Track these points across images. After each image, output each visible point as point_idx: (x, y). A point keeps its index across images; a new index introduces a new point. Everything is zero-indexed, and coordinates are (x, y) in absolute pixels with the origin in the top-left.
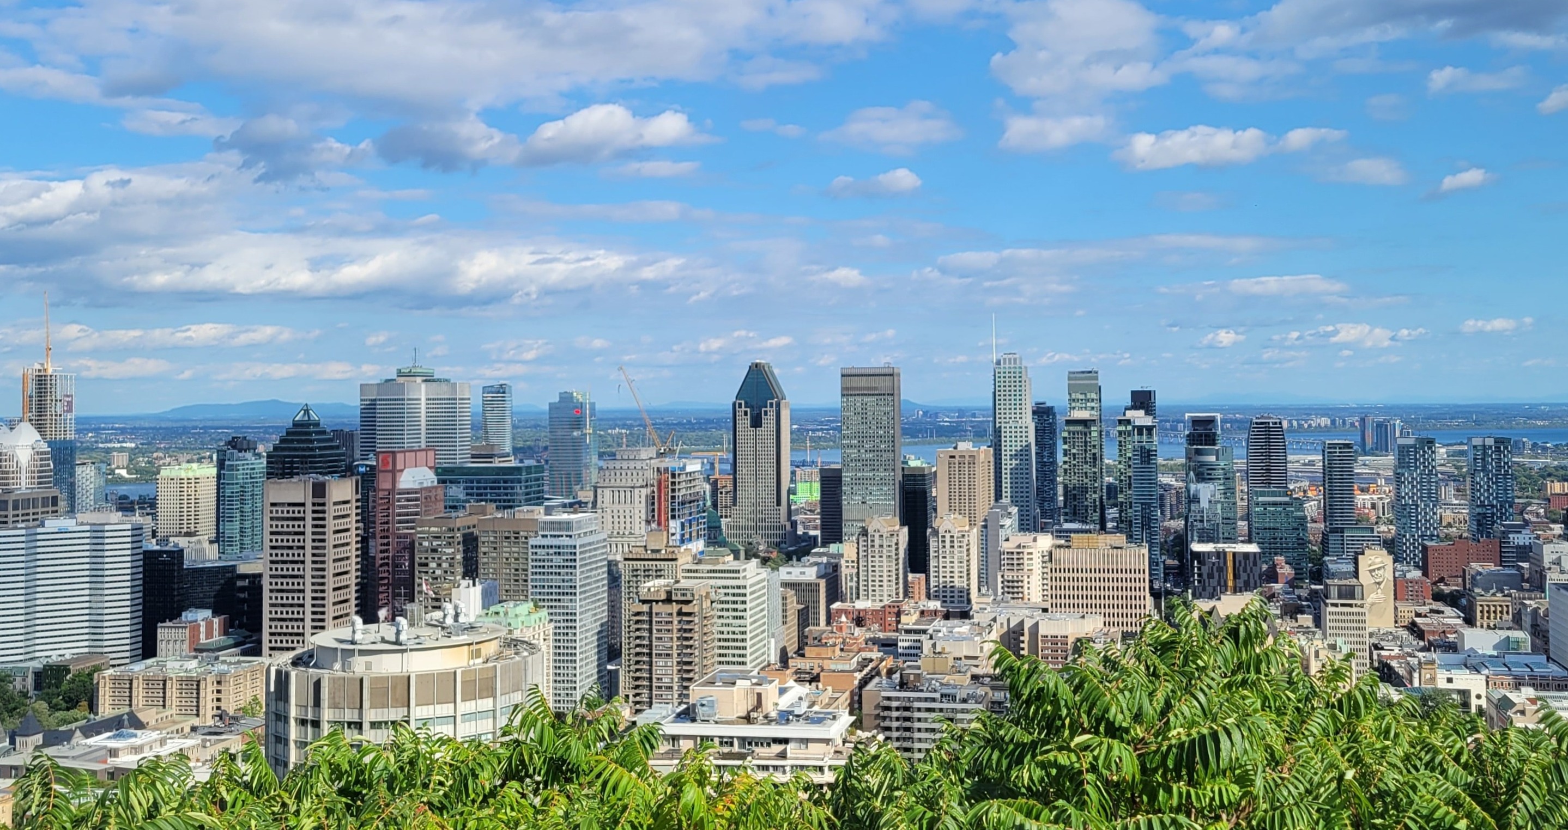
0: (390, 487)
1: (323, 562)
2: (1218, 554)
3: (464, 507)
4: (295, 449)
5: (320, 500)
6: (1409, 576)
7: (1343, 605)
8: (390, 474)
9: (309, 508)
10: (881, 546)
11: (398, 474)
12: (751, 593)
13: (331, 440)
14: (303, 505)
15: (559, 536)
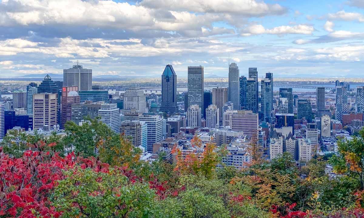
0: (66, 96)
1: (48, 115)
2: (282, 116)
3: (84, 101)
4: (45, 86)
5: (47, 99)
6: (336, 123)
7: (311, 130)
8: (66, 93)
9: (44, 101)
10: (194, 113)
11: (68, 93)
12: (157, 124)
13: (54, 84)
14: (43, 100)
15: (106, 109)
